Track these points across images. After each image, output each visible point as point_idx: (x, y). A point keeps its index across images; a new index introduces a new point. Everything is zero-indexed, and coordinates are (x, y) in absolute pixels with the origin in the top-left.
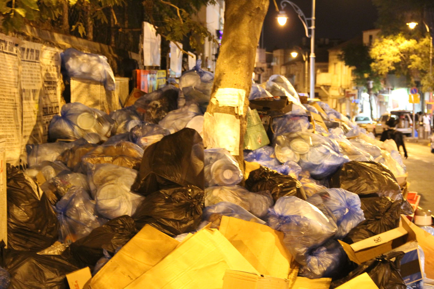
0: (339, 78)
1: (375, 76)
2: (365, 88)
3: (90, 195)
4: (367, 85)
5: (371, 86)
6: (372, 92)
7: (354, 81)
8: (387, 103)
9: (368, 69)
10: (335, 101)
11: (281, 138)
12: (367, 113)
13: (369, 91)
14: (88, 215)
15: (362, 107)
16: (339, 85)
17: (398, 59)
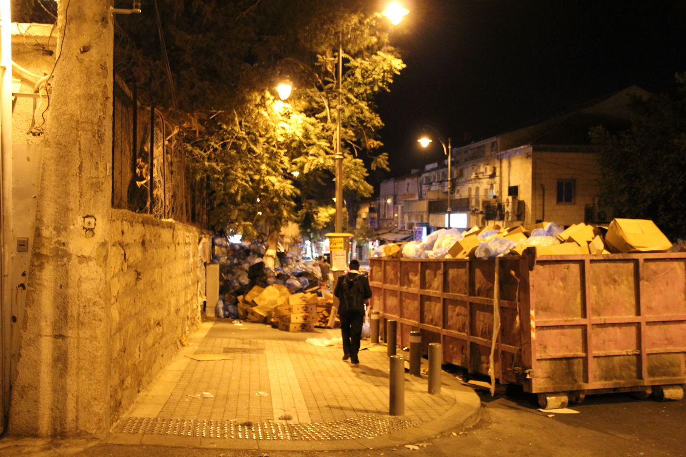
0: (291, 230)
1: (314, 231)
2: (307, 238)
3: (237, 279)
4: (309, 236)
5: (312, 236)
6: (312, 241)
7: (300, 233)
8: (322, 248)
9: (310, 226)
10: (288, 246)
11: (285, 264)
12: (309, 255)
13: (310, 240)
14: (237, 284)
15: (306, 250)
16: (290, 235)
17: (328, 220)
